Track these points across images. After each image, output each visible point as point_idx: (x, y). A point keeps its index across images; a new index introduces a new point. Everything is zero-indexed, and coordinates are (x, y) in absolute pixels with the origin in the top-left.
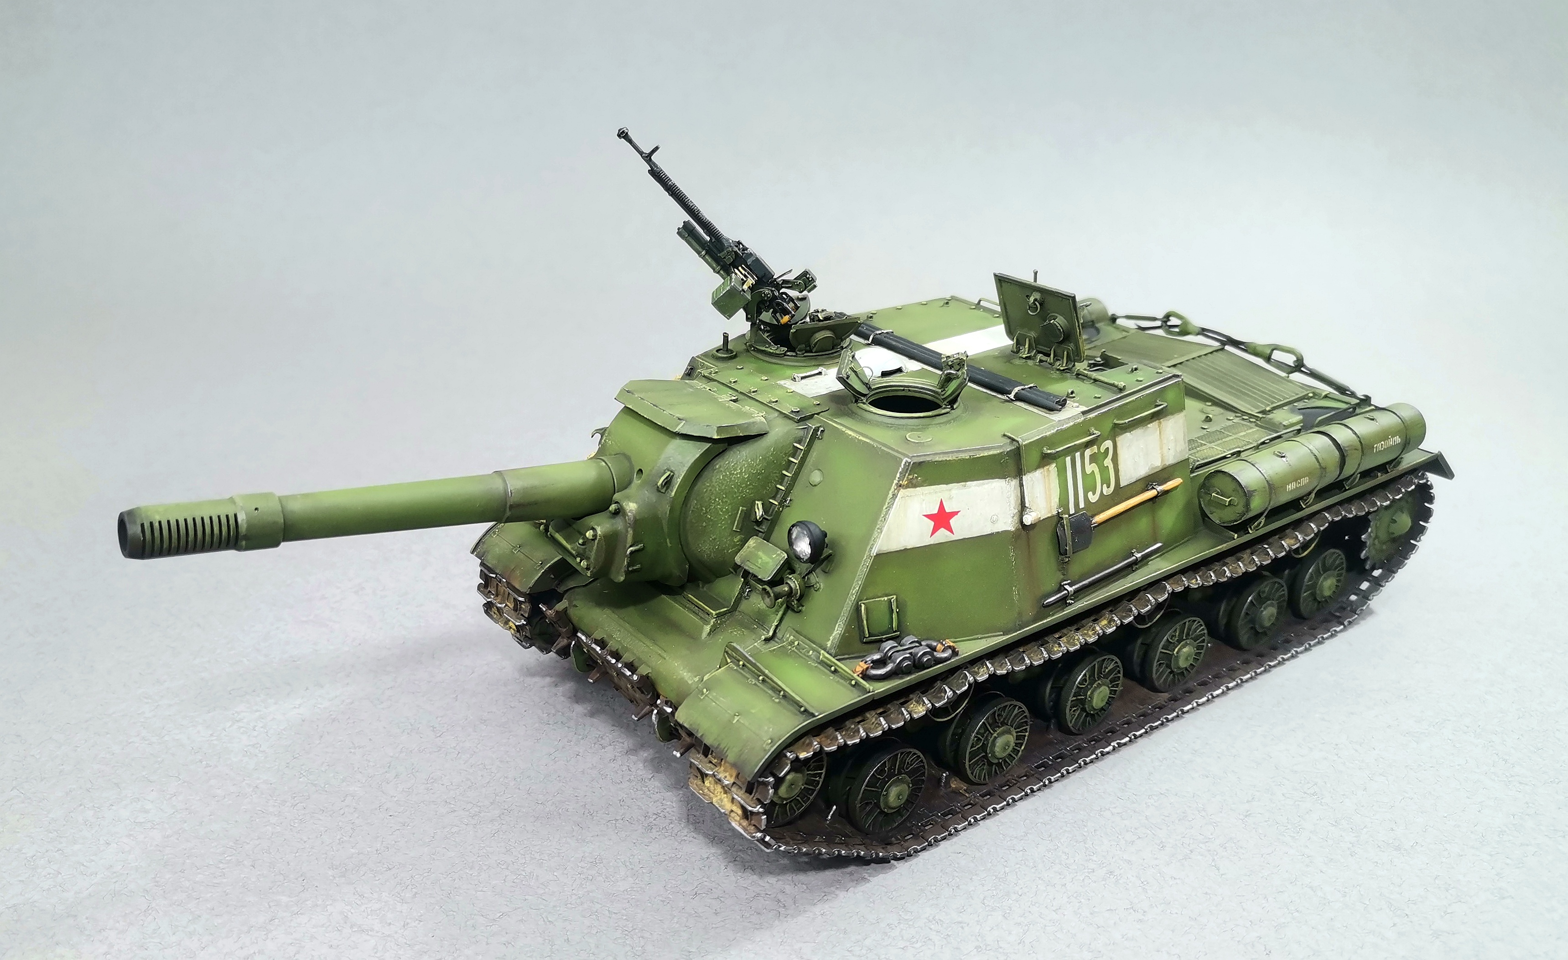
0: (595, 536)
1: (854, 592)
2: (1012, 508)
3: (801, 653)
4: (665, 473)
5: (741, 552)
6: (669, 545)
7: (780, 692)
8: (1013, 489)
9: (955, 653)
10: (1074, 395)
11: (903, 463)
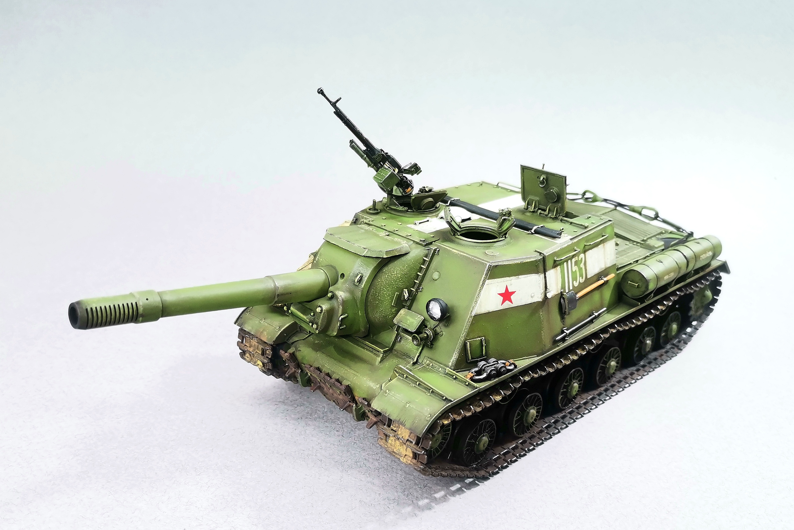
0: (322, 310)
1: (463, 336)
2: (541, 289)
3: (434, 369)
4: (358, 275)
5: (397, 317)
6: (360, 314)
7: (430, 390)
8: (541, 279)
9: (516, 367)
10: (563, 230)
11: (488, 266)
